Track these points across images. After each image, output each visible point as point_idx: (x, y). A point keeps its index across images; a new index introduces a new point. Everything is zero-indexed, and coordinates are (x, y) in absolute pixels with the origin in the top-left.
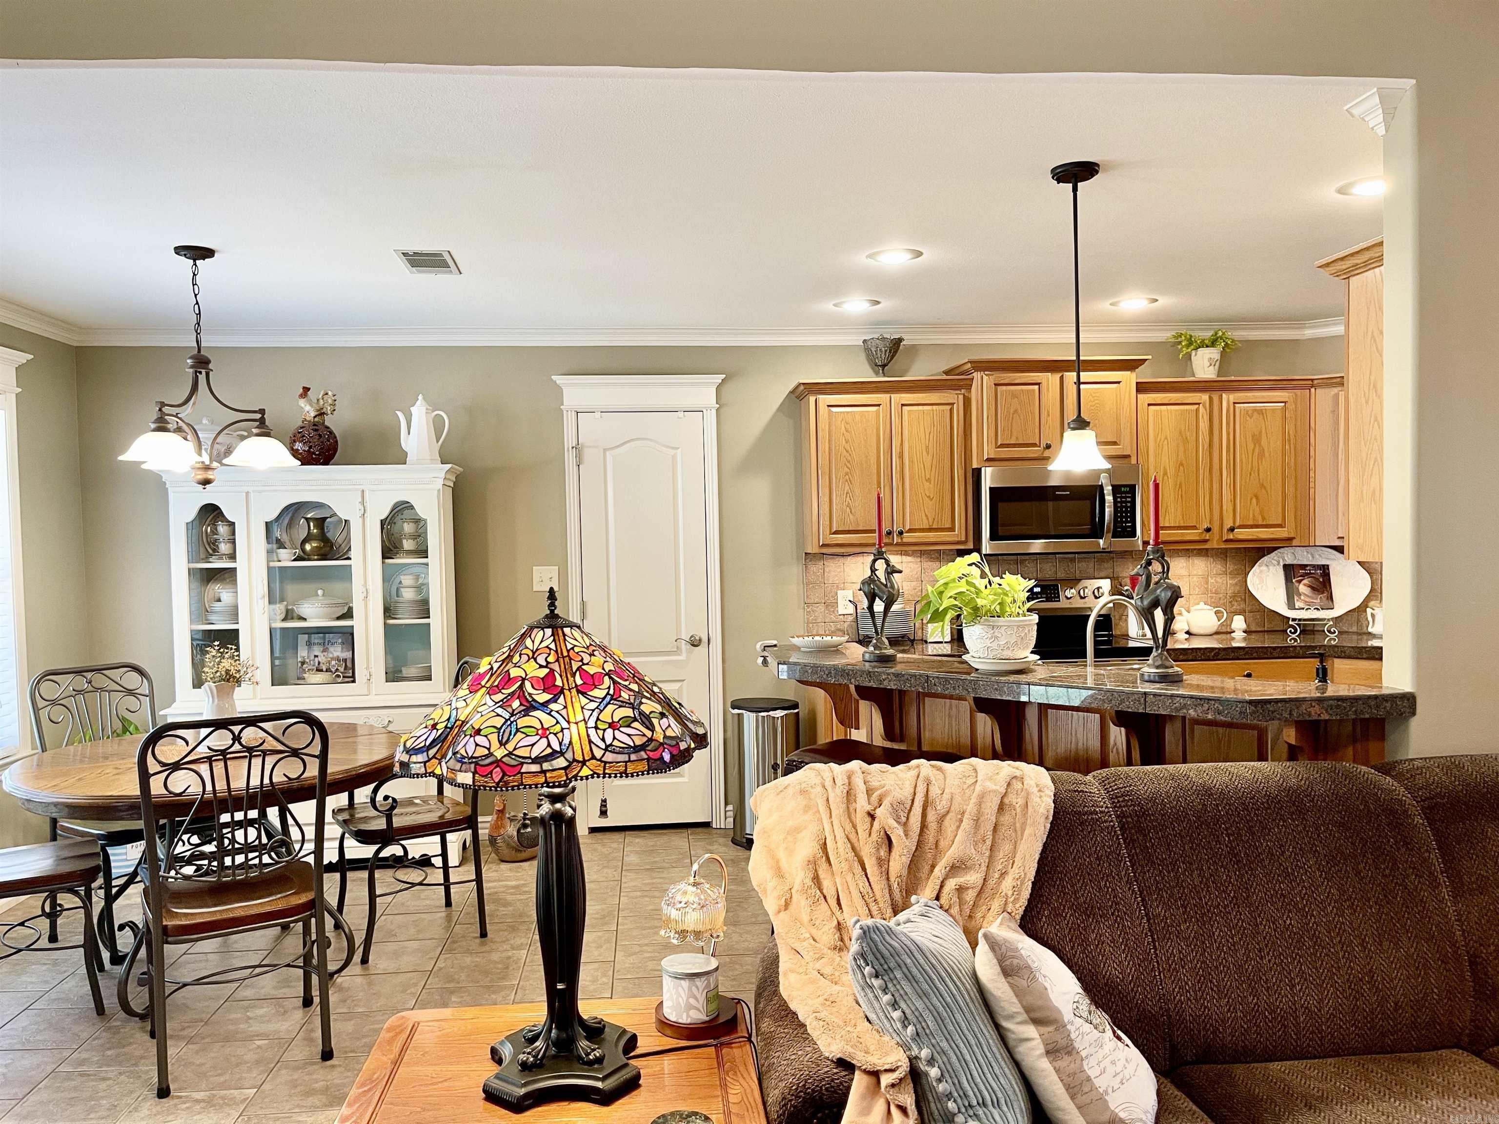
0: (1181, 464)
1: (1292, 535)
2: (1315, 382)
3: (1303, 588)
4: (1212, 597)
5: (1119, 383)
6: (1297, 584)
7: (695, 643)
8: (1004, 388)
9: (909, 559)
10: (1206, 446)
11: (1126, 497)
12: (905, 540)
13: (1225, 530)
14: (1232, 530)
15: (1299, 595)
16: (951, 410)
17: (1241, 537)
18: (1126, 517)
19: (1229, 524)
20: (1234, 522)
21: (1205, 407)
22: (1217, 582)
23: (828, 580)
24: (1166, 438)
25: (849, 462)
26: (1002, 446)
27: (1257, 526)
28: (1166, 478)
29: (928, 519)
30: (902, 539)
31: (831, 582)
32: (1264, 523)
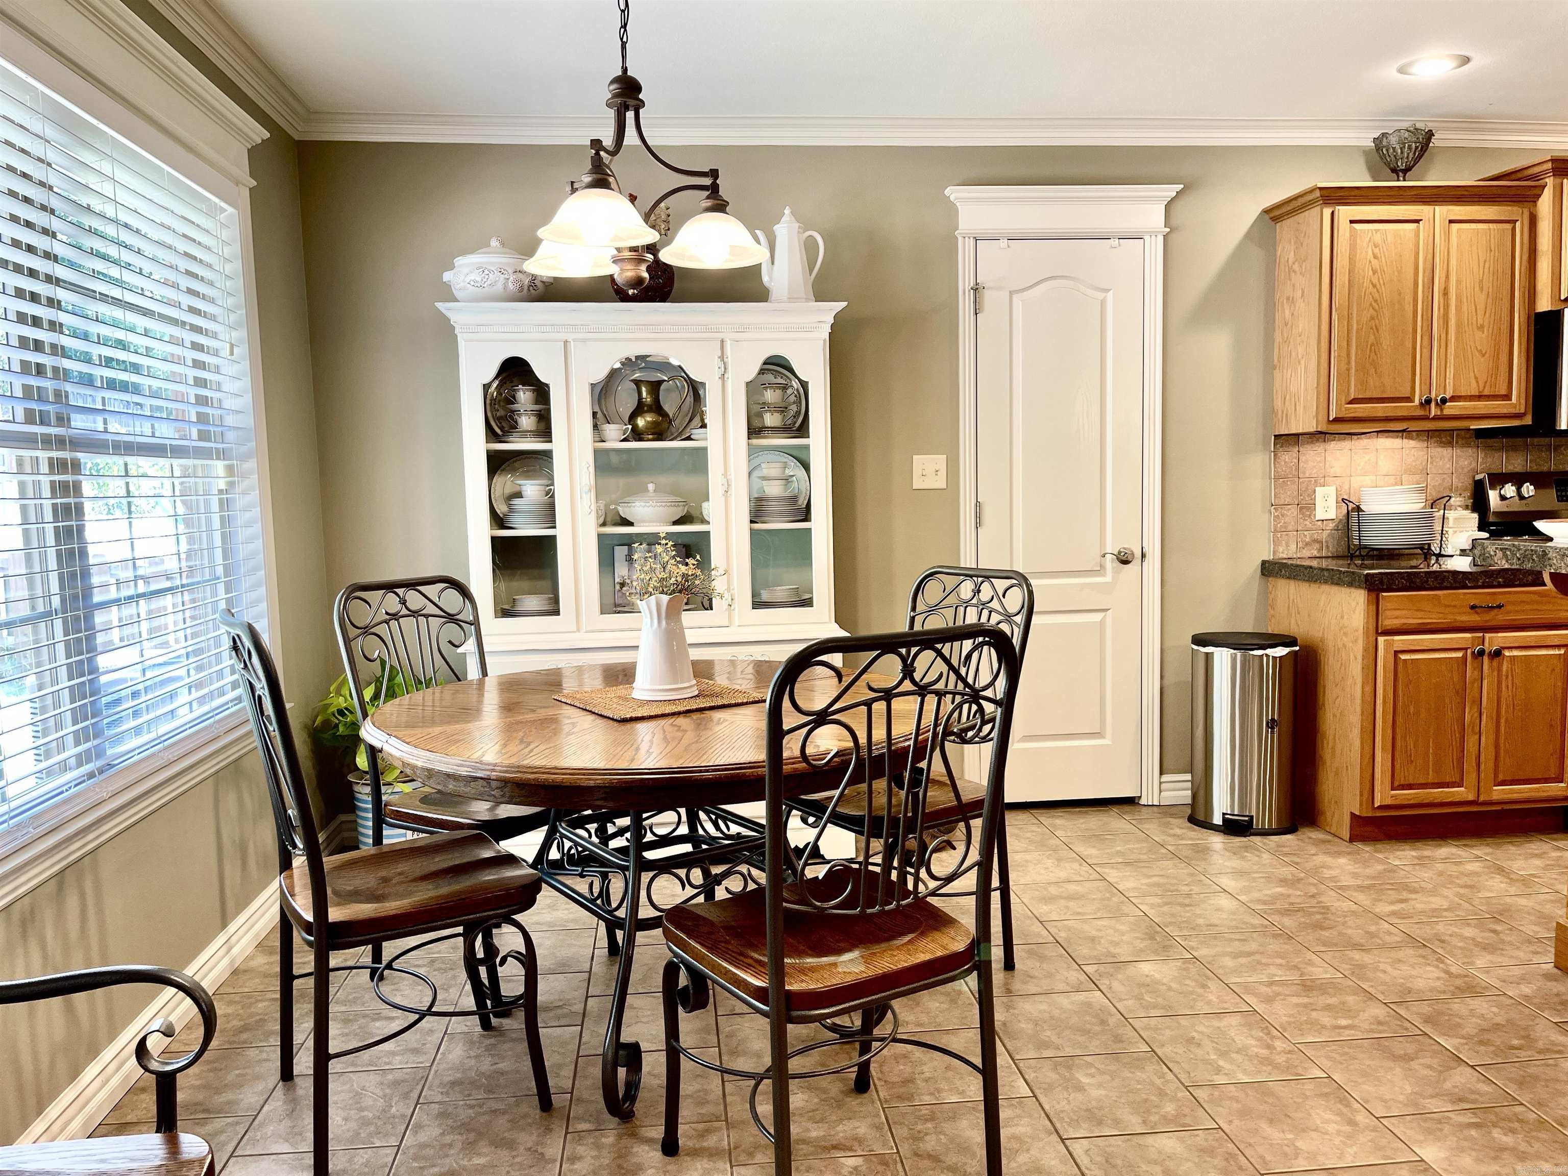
7: (1124, 560)
9: (1412, 443)
16: (1513, 230)
23: (1304, 473)
25: (1376, 301)
29: (1477, 382)
30: (1442, 410)
31: (1307, 475)
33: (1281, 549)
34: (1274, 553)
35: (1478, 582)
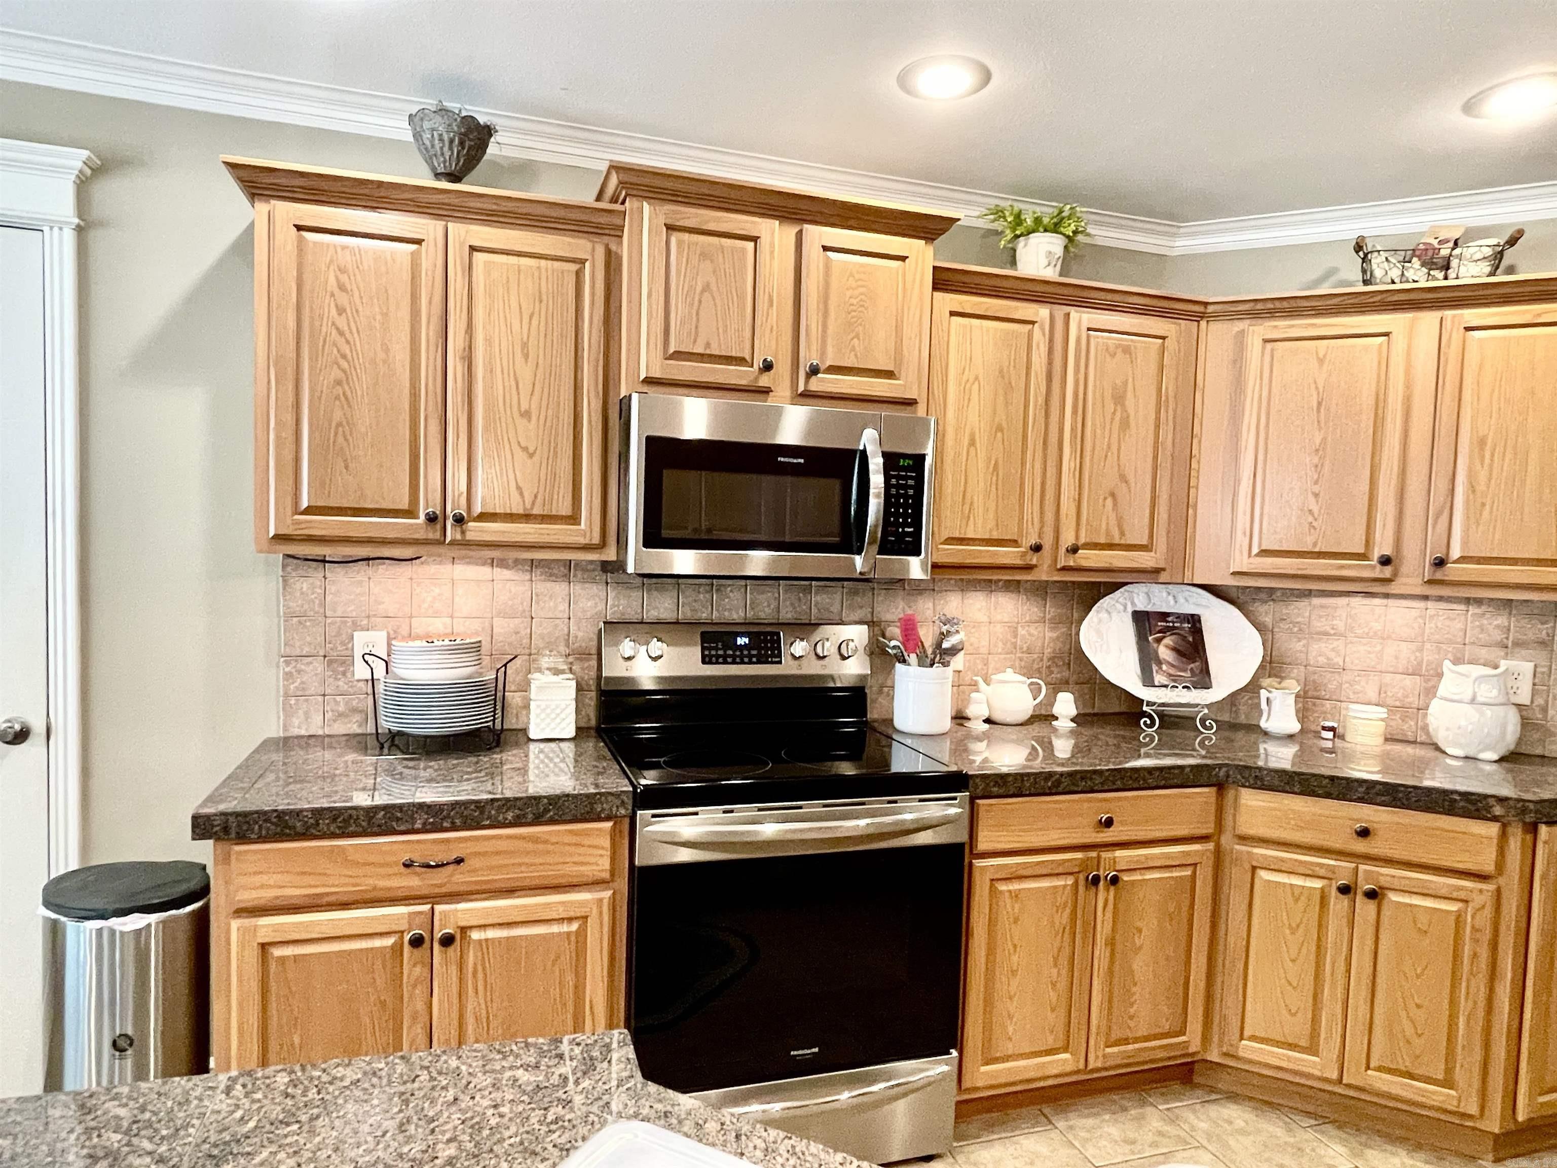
0: (1000, 429)
1: (1161, 565)
2: (1211, 309)
3: (1164, 652)
4: (1021, 659)
5: (903, 259)
6: (1155, 645)
8: (686, 236)
9: (507, 574)
10: (1041, 400)
11: (906, 478)
12: (470, 536)
13: (1062, 551)
14: (1074, 550)
15: (1159, 663)
16: (579, 274)
17: (1086, 563)
18: (905, 515)
19: (1068, 539)
20: (1077, 537)
21: (1042, 329)
22: (1030, 635)
23: (334, 610)
24: (977, 378)
25: (344, 357)
26: (678, 355)
27: (1111, 546)
28: (972, 449)
29: (521, 494)
30: (463, 533)
31: (339, 613)
32: (1123, 542)
33: (296, 722)
34: (285, 726)
35: (413, 824)
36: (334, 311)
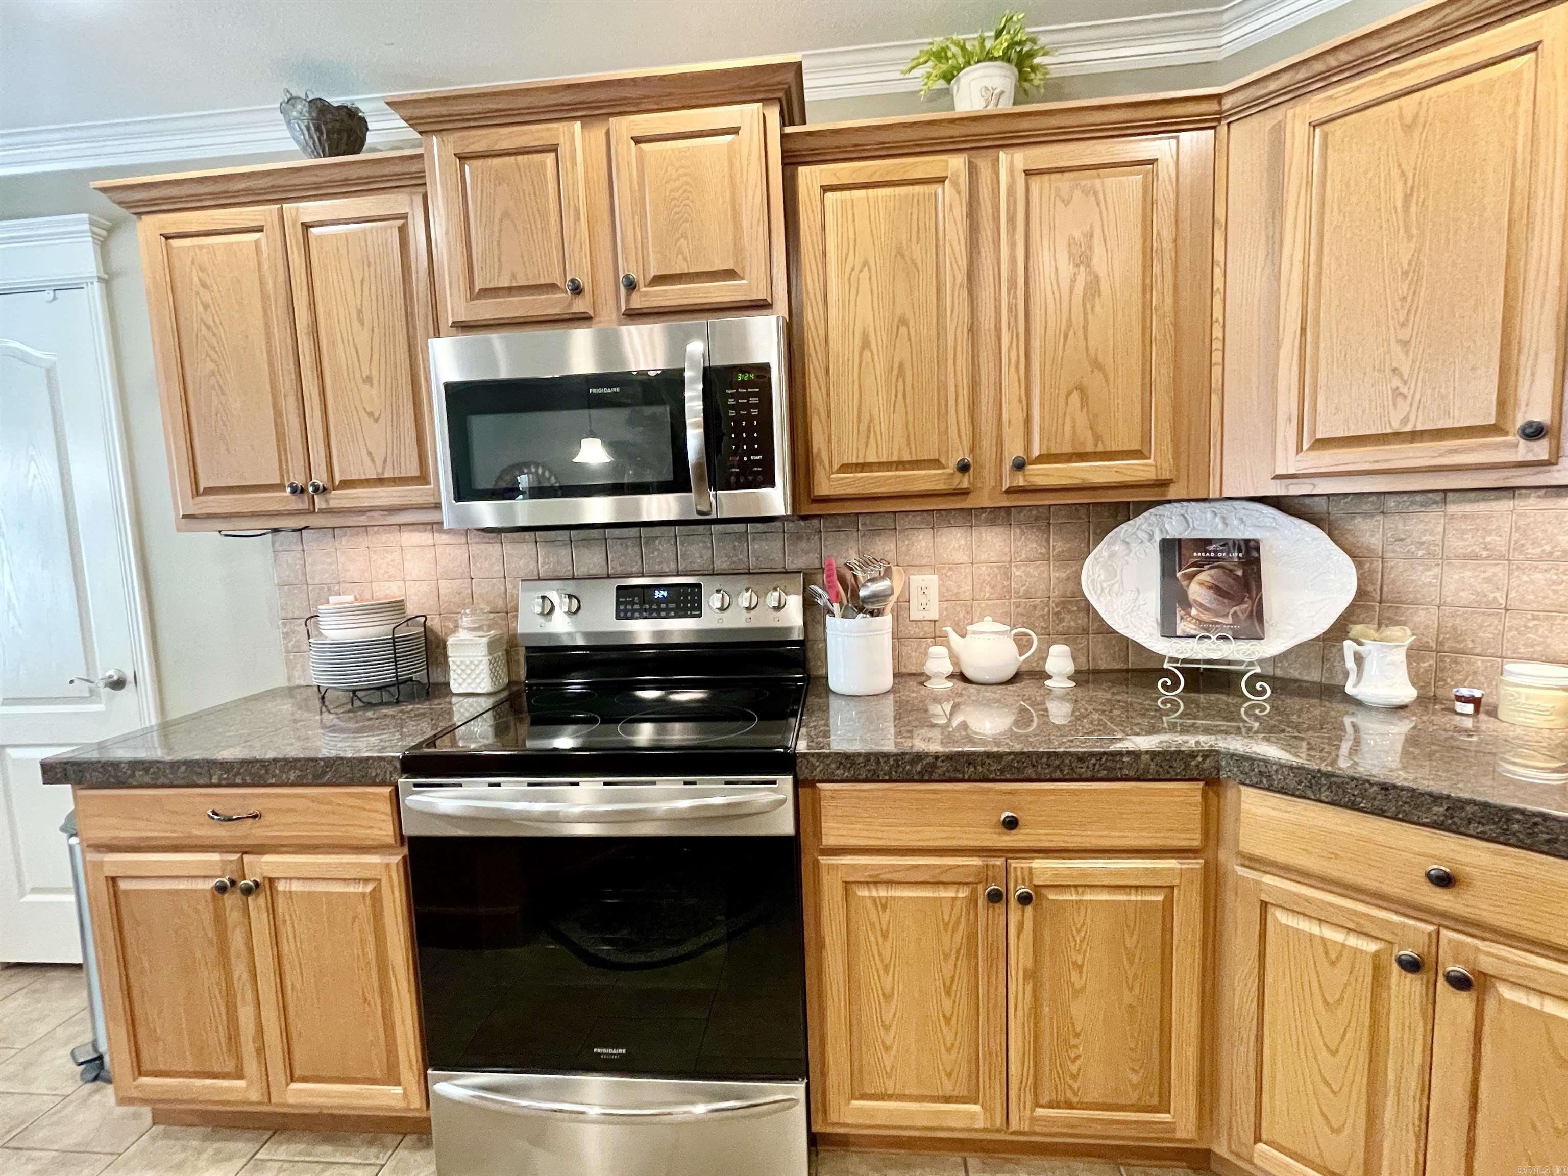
0: (903, 321)
1: (1166, 475)
2: (1228, 103)
3: (1197, 591)
4: (1018, 606)
5: (735, 131)
6: (1184, 583)
7: (118, 684)
8: (479, 163)
10: (961, 277)
11: (747, 396)
12: (333, 504)
13: (1007, 465)
14: (1019, 466)
15: (1186, 604)
16: (403, 230)
17: (1041, 481)
18: (750, 441)
19: (1014, 449)
20: (1028, 448)
21: (955, 184)
22: (1029, 575)
23: (313, 578)
24: (865, 263)
25: (214, 348)
26: (487, 293)
27: (1082, 456)
28: (867, 353)
29: (373, 460)
30: (327, 501)
31: (317, 581)
32: (1100, 448)
34: (289, 678)
35: (211, 779)
36: (201, 308)
